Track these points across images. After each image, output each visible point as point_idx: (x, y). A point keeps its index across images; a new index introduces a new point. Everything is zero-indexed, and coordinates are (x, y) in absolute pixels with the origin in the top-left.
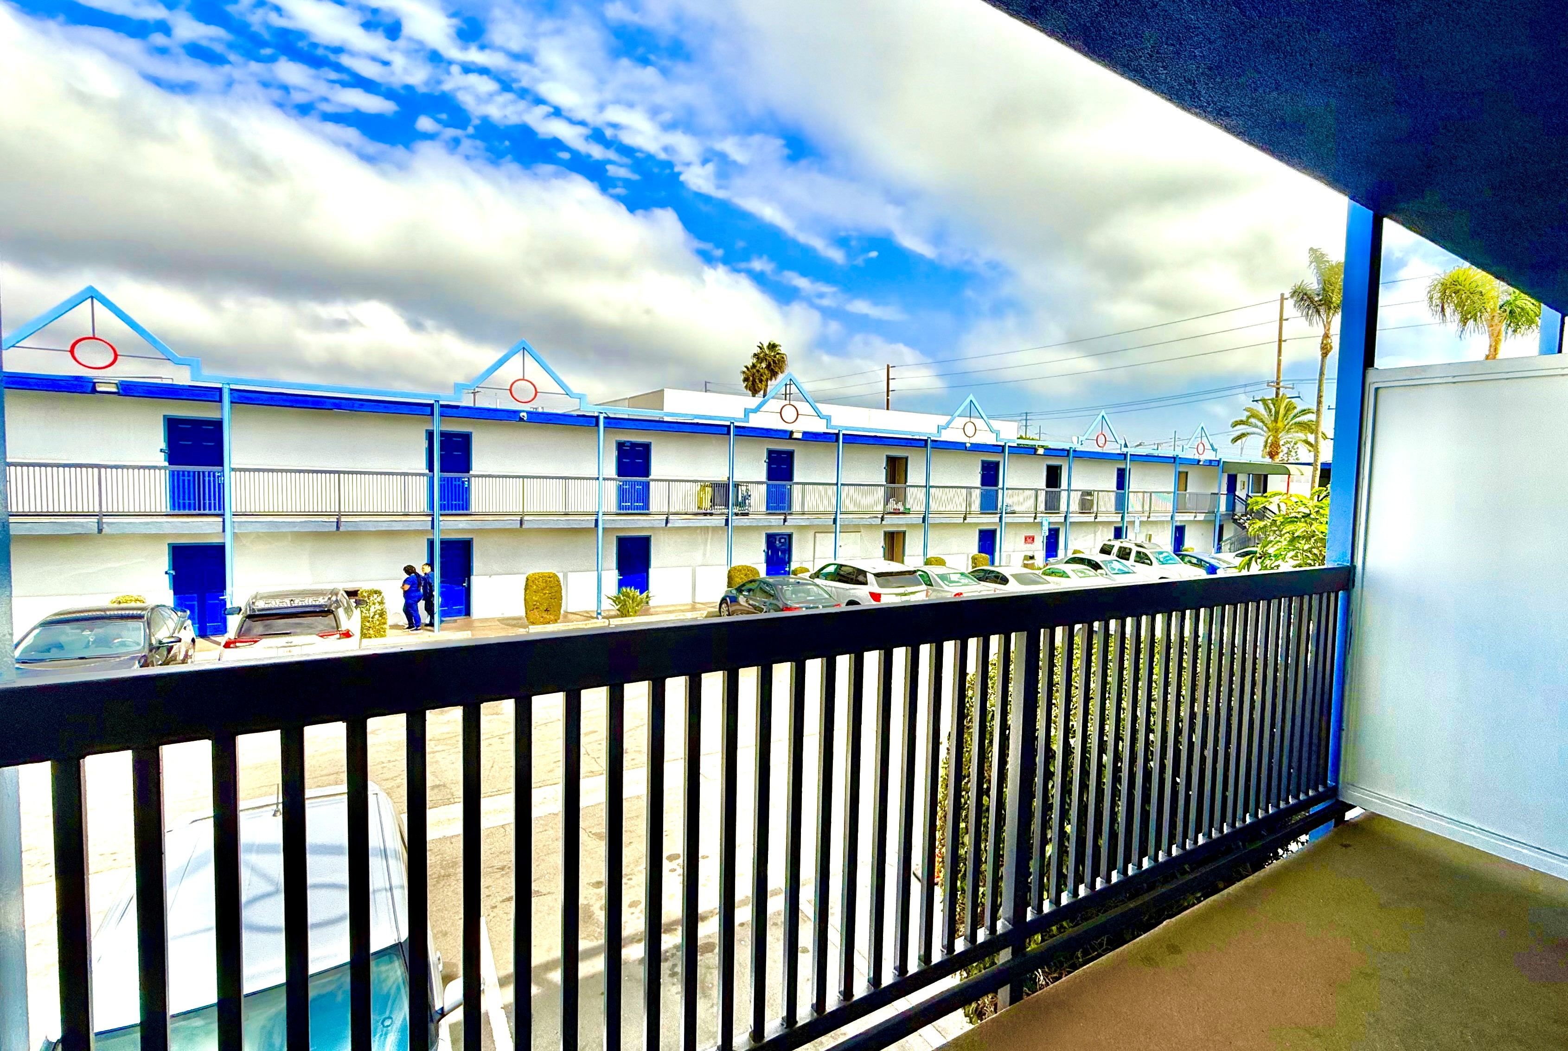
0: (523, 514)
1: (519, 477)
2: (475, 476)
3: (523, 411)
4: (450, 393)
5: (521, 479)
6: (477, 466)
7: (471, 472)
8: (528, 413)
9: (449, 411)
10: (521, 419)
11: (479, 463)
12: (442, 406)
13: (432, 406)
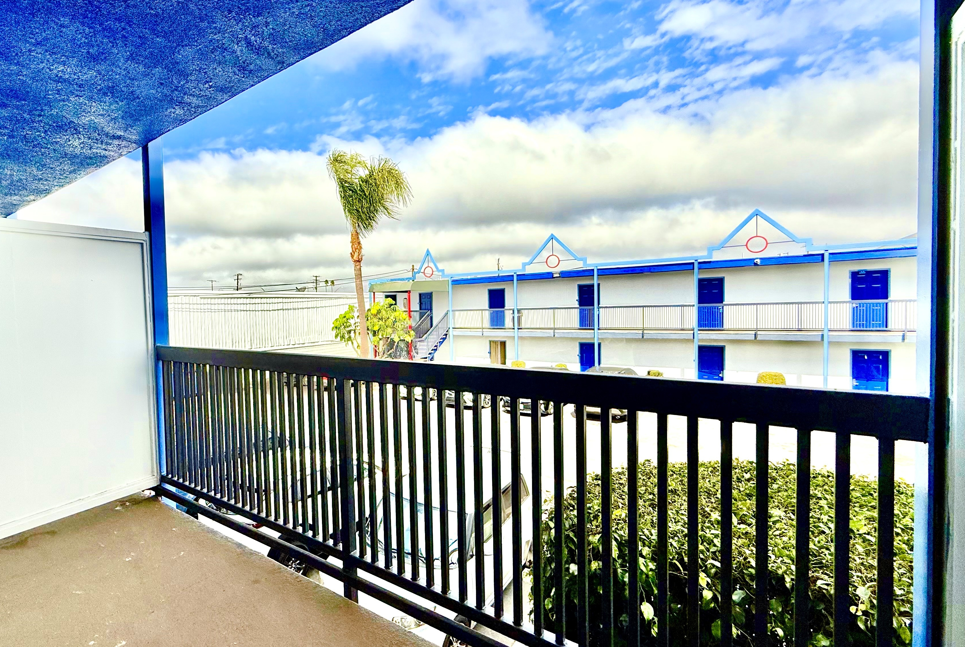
0: (757, 330)
1: (754, 304)
2: (726, 305)
3: (757, 258)
4: (705, 253)
5: (755, 306)
6: (728, 297)
7: (724, 303)
8: (760, 259)
9: (705, 265)
10: (756, 264)
11: (729, 296)
12: (699, 263)
13: (693, 263)
